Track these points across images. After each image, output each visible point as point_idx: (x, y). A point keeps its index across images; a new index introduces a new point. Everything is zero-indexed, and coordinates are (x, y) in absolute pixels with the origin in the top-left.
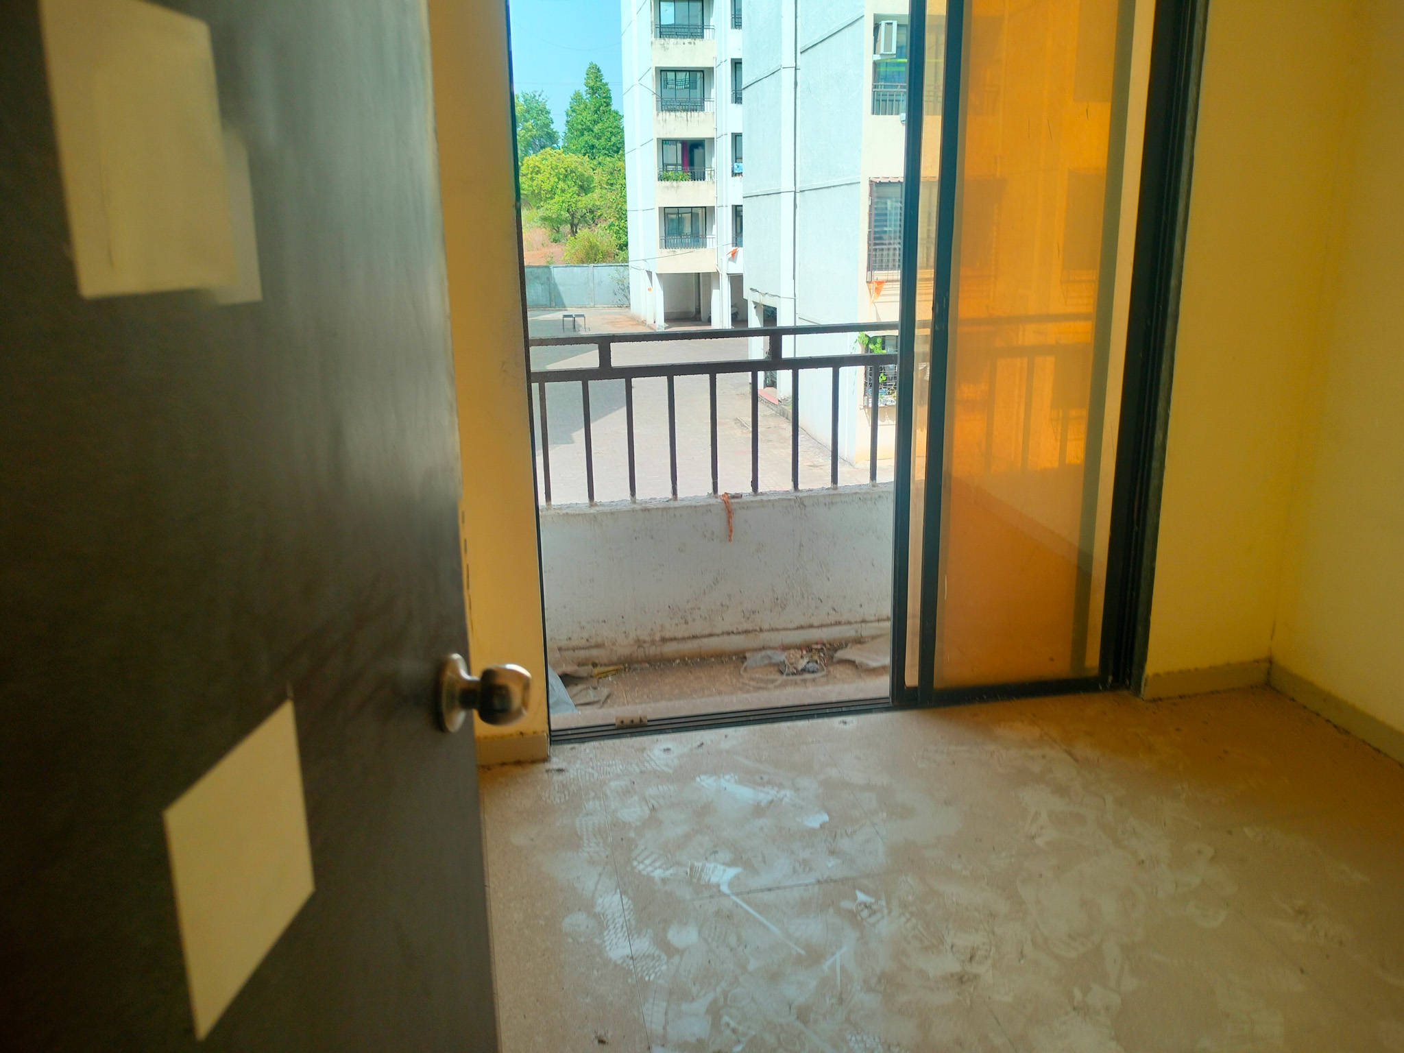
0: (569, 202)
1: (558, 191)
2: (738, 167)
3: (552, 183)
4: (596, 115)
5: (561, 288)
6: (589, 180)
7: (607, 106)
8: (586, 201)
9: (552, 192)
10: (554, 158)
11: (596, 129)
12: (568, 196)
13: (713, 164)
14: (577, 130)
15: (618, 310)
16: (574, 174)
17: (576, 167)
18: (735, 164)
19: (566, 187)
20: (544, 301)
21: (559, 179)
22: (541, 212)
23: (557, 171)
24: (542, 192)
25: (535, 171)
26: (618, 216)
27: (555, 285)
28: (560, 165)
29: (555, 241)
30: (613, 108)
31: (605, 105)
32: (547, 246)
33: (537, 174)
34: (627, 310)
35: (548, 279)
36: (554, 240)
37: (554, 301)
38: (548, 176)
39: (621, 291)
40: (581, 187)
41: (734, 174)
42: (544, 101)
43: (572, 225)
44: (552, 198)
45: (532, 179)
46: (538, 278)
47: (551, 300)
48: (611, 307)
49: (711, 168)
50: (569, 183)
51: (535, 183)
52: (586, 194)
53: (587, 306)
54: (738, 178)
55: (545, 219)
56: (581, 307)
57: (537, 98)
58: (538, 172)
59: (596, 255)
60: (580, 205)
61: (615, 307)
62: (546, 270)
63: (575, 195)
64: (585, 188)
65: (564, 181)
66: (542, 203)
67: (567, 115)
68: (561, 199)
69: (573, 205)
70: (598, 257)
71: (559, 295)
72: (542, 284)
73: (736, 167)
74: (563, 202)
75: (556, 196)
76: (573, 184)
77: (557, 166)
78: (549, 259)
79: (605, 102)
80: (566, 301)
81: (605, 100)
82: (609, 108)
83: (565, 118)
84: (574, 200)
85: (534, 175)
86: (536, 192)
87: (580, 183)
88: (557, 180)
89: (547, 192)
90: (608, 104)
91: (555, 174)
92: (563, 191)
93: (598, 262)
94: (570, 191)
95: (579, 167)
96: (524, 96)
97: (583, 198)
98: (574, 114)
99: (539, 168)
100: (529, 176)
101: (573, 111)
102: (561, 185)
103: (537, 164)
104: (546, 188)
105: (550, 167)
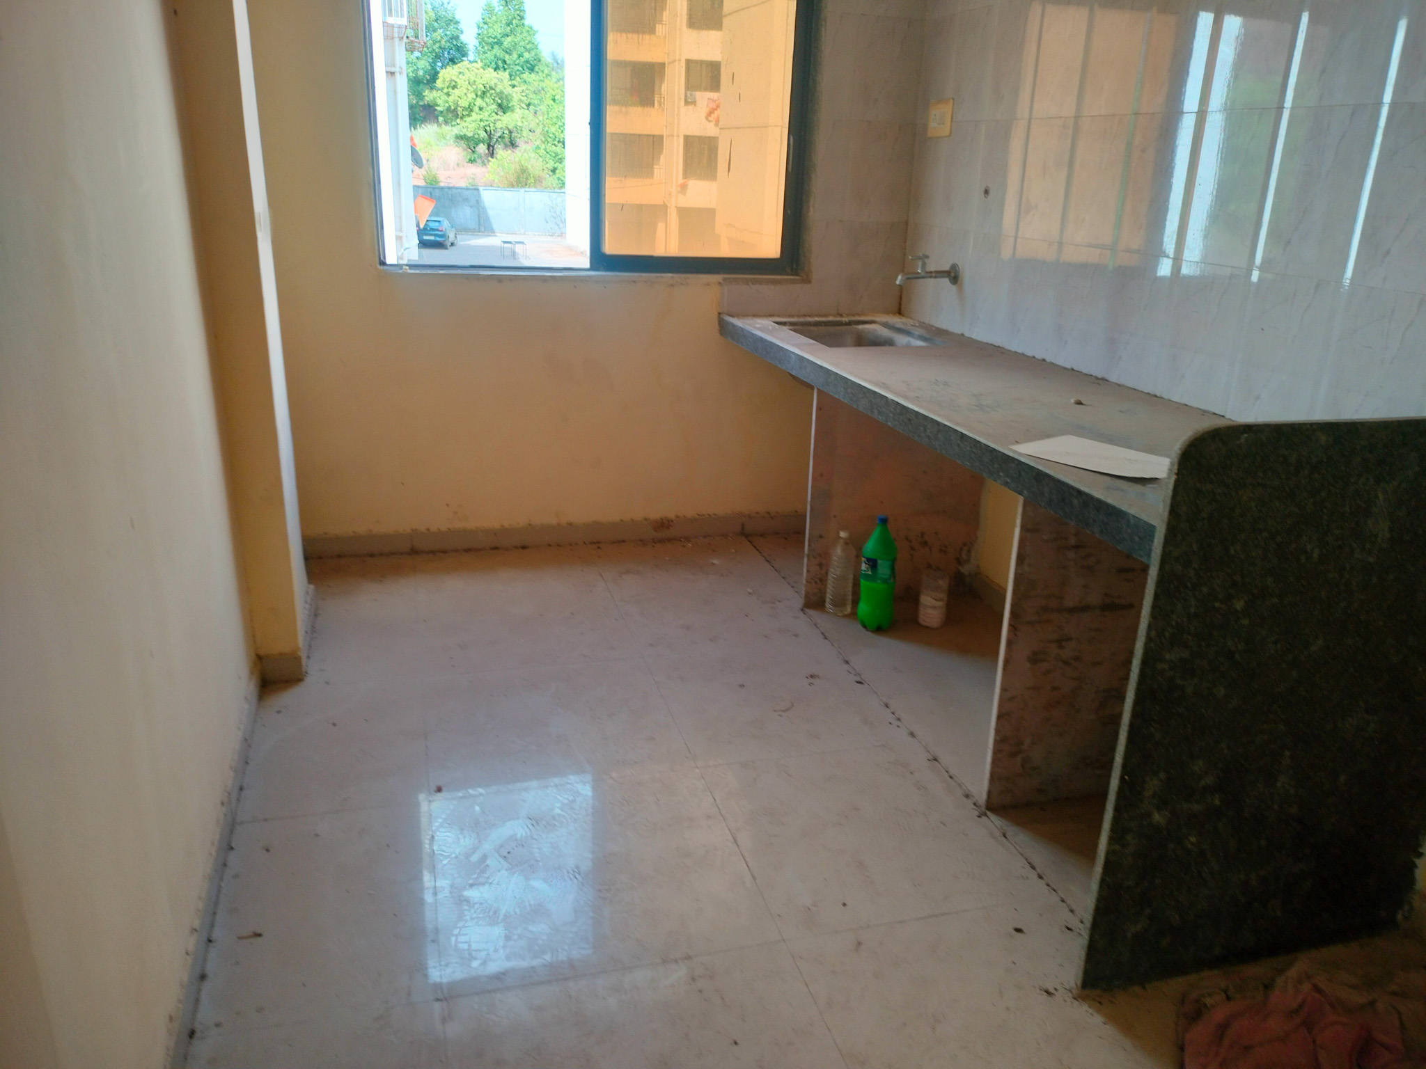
0: (487, 121)
1: (476, 109)
2: (691, 95)
3: (470, 100)
4: (509, 28)
5: (490, 213)
6: (508, 98)
7: (521, 19)
8: (506, 120)
9: (470, 109)
10: (472, 72)
11: (507, 42)
12: (486, 114)
13: (663, 90)
14: (487, 44)
15: (550, 239)
16: (493, 91)
17: (495, 84)
18: (688, 92)
19: (484, 105)
20: (472, 224)
21: (477, 95)
22: (457, 130)
23: (475, 87)
24: (459, 108)
25: (452, 85)
26: (543, 139)
27: (484, 209)
28: (479, 81)
29: (472, 161)
30: (527, 22)
31: (519, 18)
32: (463, 166)
33: (453, 89)
34: (559, 239)
35: (478, 202)
36: (470, 160)
37: (483, 225)
38: (465, 91)
39: (552, 219)
40: (500, 106)
41: (687, 103)
42: (453, 9)
43: (489, 146)
44: (469, 115)
45: (448, 94)
46: (466, 200)
47: (479, 225)
48: (542, 235)
49: (661, 94)
50: (487, 100)
51: (451, 99)
52: (504, 113)
53: (518, 233)
54: (691, 107)
55: (461, 138)
56: (511, 234)
57: (445, 6)
58: (454, 87)
59: (527, 179)
60: (499, 125)
61: (546, 235)
62: (475, 192)
63: (494, 114)
64: (503, 108)
65: (483, 98)
66: (458, 121)
67: (479, 27)
68: (479, 117)
69: (492, 125)
70: (529, 182)
71: (488, 219)
72: (471, 207)
73: (689, 95)
74: (481, 120)
75: (473, 114)
76: (492, 101)
77: (475, 81)
78: (470, 181)
79: (518, 15)
80: (495, 226)
81: (518, 12)
82: (522, 21)
83: (476, 31)
84: (492, 119)
85: (450, 90)
86: (453, 108)
87: (499, 101)
88: (474, 97)
89: (464, 109)
90: (522, 18)
91: (472, 90)
92: (481, 109)
93: (529, 187)
94: (488, 109)
95: (499, 83)
96: (432, 4)
97: (502, 118)
98: (486, 26)
99: (455, 82)
100: (445, 90)
101: (485, 23)
102: (479, 102)
103: (453, 78)
104: (463, 105)
105: (467, 82)
